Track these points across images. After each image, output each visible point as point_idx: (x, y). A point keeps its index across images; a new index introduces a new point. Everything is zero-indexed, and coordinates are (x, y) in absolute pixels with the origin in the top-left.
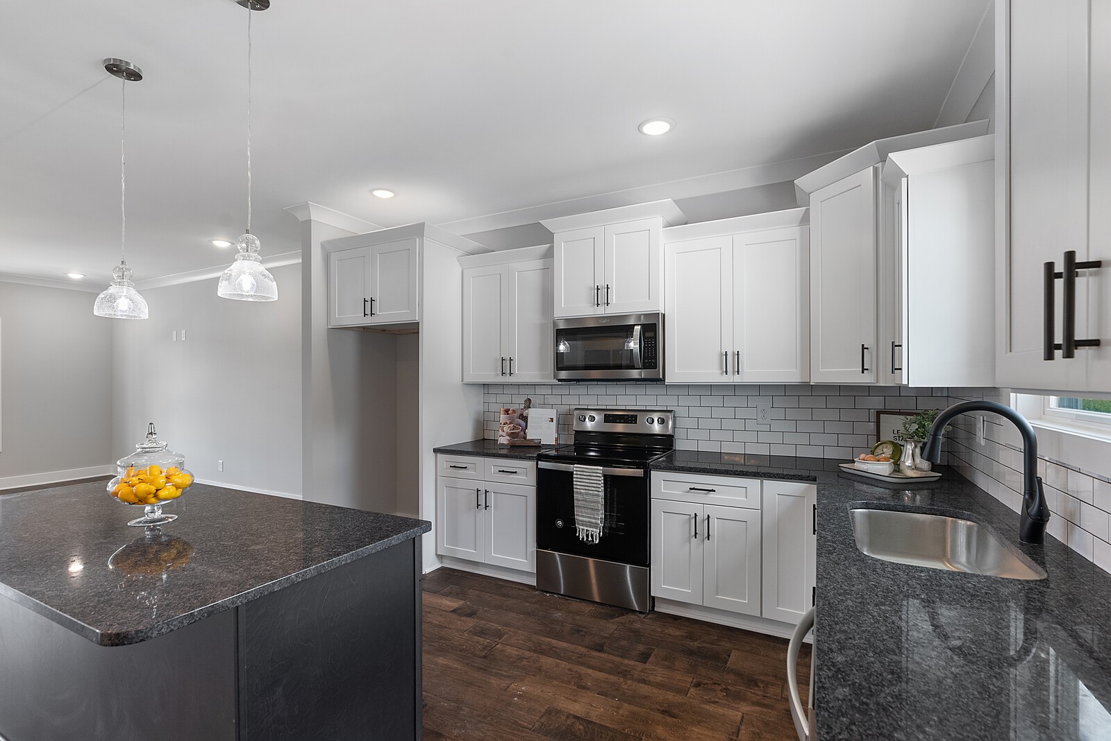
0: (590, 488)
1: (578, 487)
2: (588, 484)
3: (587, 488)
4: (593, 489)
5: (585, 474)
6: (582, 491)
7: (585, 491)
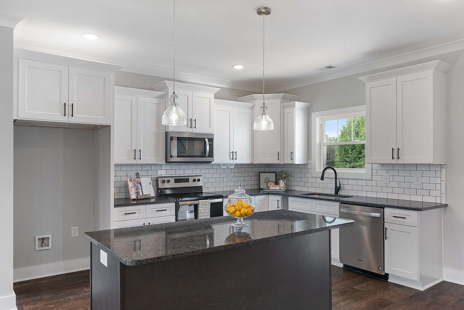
0: (206, 210)
1: (201, 210)
2: (205, 208)
3: (204, 210)
4: (207, 210)
5: (204, 204)
6: (203, 212)
7: (203, 211)
